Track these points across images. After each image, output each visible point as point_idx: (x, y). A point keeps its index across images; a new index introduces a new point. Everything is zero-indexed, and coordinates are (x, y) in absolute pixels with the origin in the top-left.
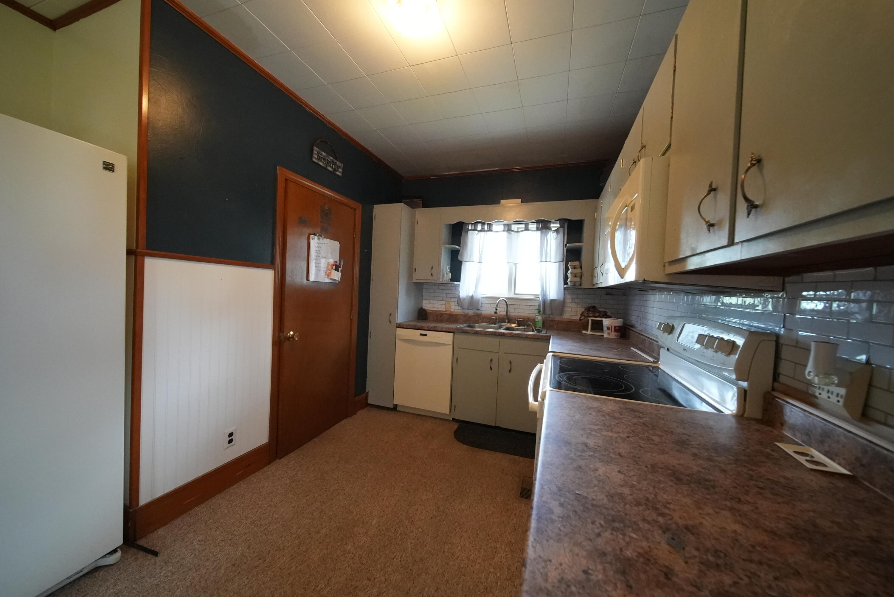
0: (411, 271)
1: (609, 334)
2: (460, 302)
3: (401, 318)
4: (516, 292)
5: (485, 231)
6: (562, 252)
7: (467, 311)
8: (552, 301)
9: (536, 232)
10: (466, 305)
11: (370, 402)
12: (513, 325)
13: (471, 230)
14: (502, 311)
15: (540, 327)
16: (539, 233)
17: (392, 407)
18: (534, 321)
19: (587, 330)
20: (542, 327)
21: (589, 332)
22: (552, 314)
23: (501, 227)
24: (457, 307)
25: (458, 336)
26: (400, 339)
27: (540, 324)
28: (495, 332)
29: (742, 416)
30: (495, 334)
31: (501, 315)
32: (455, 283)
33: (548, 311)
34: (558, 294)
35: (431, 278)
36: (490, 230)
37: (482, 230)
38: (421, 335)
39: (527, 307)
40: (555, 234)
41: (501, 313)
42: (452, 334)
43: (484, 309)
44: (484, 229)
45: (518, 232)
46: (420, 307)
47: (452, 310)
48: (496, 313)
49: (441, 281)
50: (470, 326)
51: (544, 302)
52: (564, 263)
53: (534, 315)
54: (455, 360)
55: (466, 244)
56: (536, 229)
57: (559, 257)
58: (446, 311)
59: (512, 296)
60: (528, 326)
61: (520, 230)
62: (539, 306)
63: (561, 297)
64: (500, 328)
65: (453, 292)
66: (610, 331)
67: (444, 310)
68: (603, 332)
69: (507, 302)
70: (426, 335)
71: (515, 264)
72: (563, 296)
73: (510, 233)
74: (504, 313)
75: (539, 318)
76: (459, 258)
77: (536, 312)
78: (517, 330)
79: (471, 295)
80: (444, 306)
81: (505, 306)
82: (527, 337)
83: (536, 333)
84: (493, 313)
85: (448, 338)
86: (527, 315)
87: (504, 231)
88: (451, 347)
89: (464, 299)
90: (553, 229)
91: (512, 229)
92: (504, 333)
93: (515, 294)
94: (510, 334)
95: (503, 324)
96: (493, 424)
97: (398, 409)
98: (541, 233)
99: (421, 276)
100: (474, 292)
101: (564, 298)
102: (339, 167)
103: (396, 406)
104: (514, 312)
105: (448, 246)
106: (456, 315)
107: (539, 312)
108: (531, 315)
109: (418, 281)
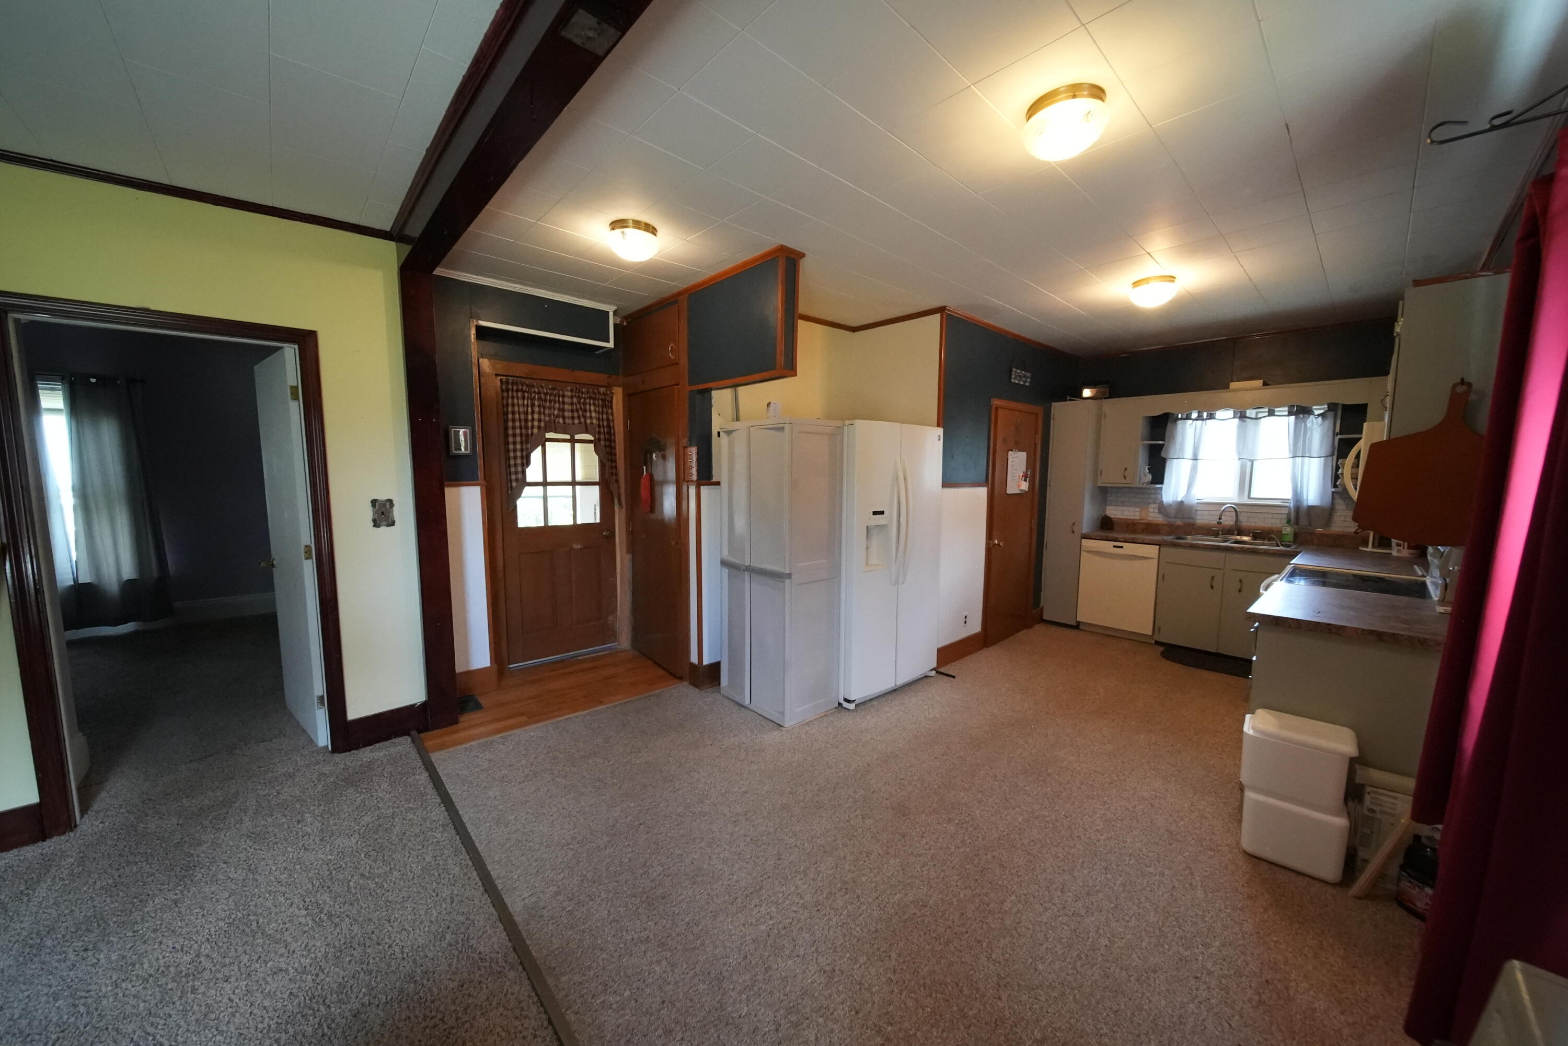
0: (1097, 473)
1: (1399, 551)
2: (1162, 508)
3: (1085, 529)
4: (1251, 496)
5: (1203, 420)
6: (1330, 444)
7: (1172, 520)
8: (1310, 508)
9: (1287, 418)
10: (1173, 513)
11: (1045, 617)
12: (1245, 538)
13: (1182, 419)
14: (1228, 520)
15: (1290, 542)
16: (1293, 418)
17: (1074, 624)
18: (1279, 533)
19: (1367, 546)
20: (1292, 540)
21: (1369, 549)
22: (1311, 525)
23: (1230, 413)
24: (1159, 515)
25: (1165, 550)
26: (1088, 552)
27: (1290, 538)
28: (1220, 546)
29: (1443, 601)
30: (1218, 548)
31: (1226, 525)
32: (1158, 486)
33: (1303, 521)
34: (1322, 499)
35: (1124, 481)
36: (1211, 417)
37: (1200, 418)
38: (1114, 546)
39: (1270, 516)
40: (1320, 419)
41: (1226, 523)
42: (1157, 547)
43: (1198, 517)
44: (1202, 416)
45: (1257, 418)
46: (1103, 515)
47: (1150, 519)
48: (1219, 523)
49: (1137, 485)
50: (1178, 538)
51: (1298, 509)
52: (1335, 458)
53: (1280, 525)
54: (1160, 577)
55: (1173, 437)
56: (1287, 413)
57: (1326, 450)
58: (1140, 520)
59: (1245, 500)
60: (1270, 539)
61: (1260, 415)
62: (1289, 514)
63: (1328, 501)
64: (1225, 541)
65: (1152, 496)
66: (1402, 548)
67: (1138, 518)
68: (1391, 549)
69: (1236, 510)
70: (1122, 547)
71: (1252, 461)
72: (1330, 500)
73: (1244, 421)
74: (1232, 523)
75: (1288, 530)
76: (1163, 455)
77: (1284, 521)
78: (1252, 544)
79: (1179, 499)
80: (1138, 514)
81: (1234, 514)
82: (1266, 553)
83: (1282, 548)
84: (1215, 522)
85: (1153, 551)
86: (1269, 525)
87: (1234, 417)
88: (1155, 562)
89: (1170, 505)
90: (1317, 412)
91: (1247, 415)
92: (1232, 548)
93: (1249, 497)
94: (1242, 548)
95: (1230, 537)
96: (1213, 650)
97: (1081, 627)
98: (1296, 418)
99: (1111, 478)
100: (1186, 496)
101: (1333, 504)
102: (1028, 378)
103: (1079, 623)
104: (1245, 522)
105: (1146, 442)
106: (1157, 525)
107: (1289, 521)
108: (1274, 526)
109: (1103, 485)
